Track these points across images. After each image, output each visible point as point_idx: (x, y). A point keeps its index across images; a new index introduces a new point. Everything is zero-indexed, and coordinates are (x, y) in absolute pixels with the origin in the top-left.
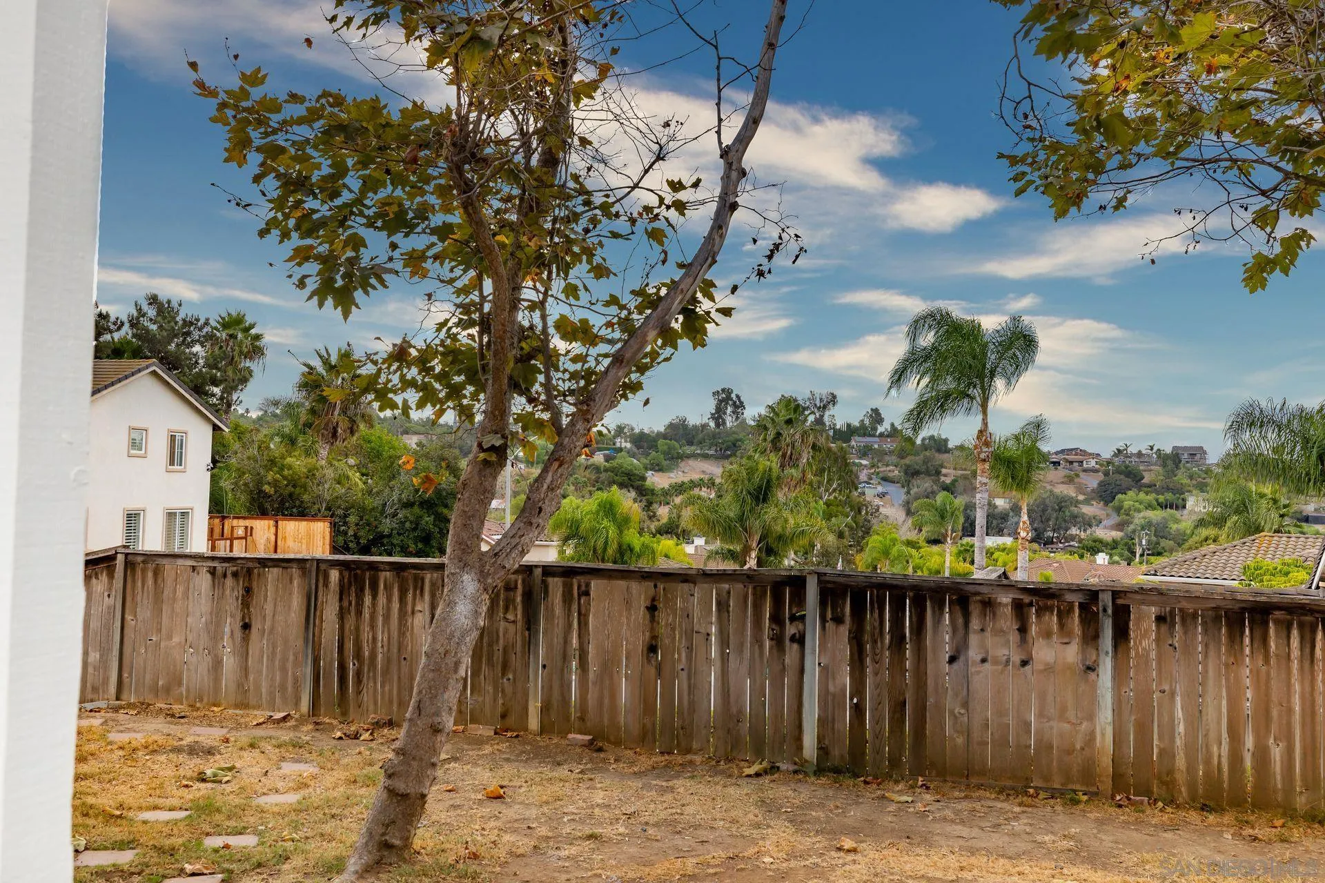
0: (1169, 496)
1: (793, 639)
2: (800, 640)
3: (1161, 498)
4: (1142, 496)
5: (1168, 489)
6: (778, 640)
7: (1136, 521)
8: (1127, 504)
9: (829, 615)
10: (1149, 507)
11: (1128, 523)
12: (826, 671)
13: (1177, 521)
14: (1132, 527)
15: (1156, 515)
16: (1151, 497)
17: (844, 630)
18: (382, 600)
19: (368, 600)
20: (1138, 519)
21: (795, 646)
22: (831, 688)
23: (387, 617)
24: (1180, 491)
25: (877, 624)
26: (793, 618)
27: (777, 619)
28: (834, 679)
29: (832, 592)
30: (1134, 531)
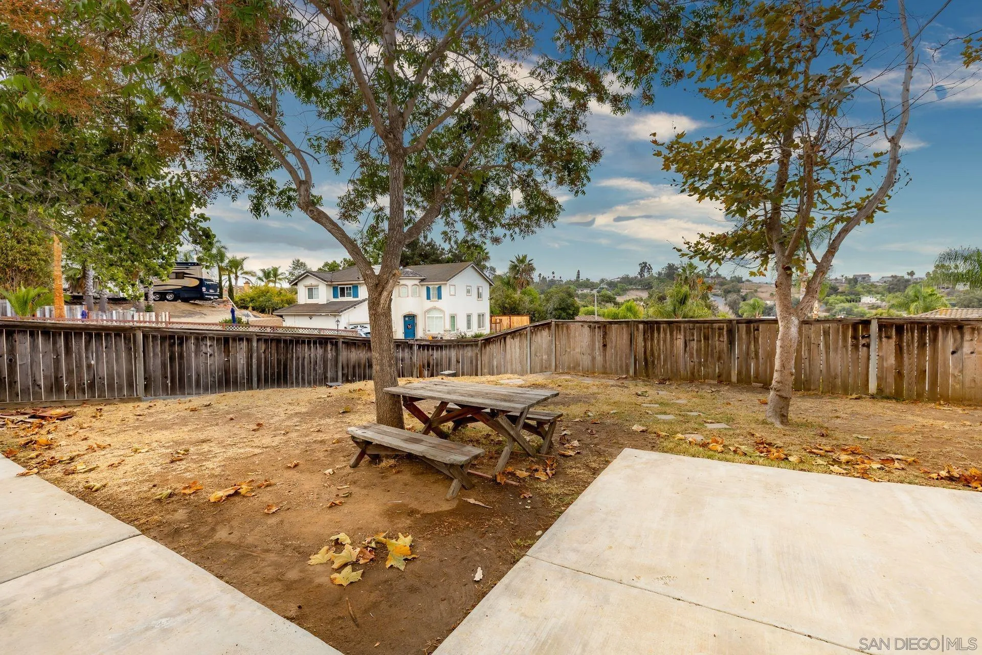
0: (853, 297)
1: (864, 345)
2: (868, 346)
3: (848, 298)
4: (838, 297)
5: (852, 294)
6: (856, 347)
7: (837, 308)
8: (831, 301)
9: (883, 335)
10: (842, 301)
11: (832, 309)
12: (881, 359)
13: (857, 307)
14: (834, 311)
15: (847, 305)
16: (843, 298)
17: (893, 342)
18: (662, 335)
19: (656, 335)
20: (838, 307)
21: (865, 348)
22: (885, 365)
23: (665, 341)
24: (858, 294)
25: (910, 338)
26: (863, 337)
27: (855, 337)
28: (886, 361)
29: (884, 326)
30: (836, 313)
